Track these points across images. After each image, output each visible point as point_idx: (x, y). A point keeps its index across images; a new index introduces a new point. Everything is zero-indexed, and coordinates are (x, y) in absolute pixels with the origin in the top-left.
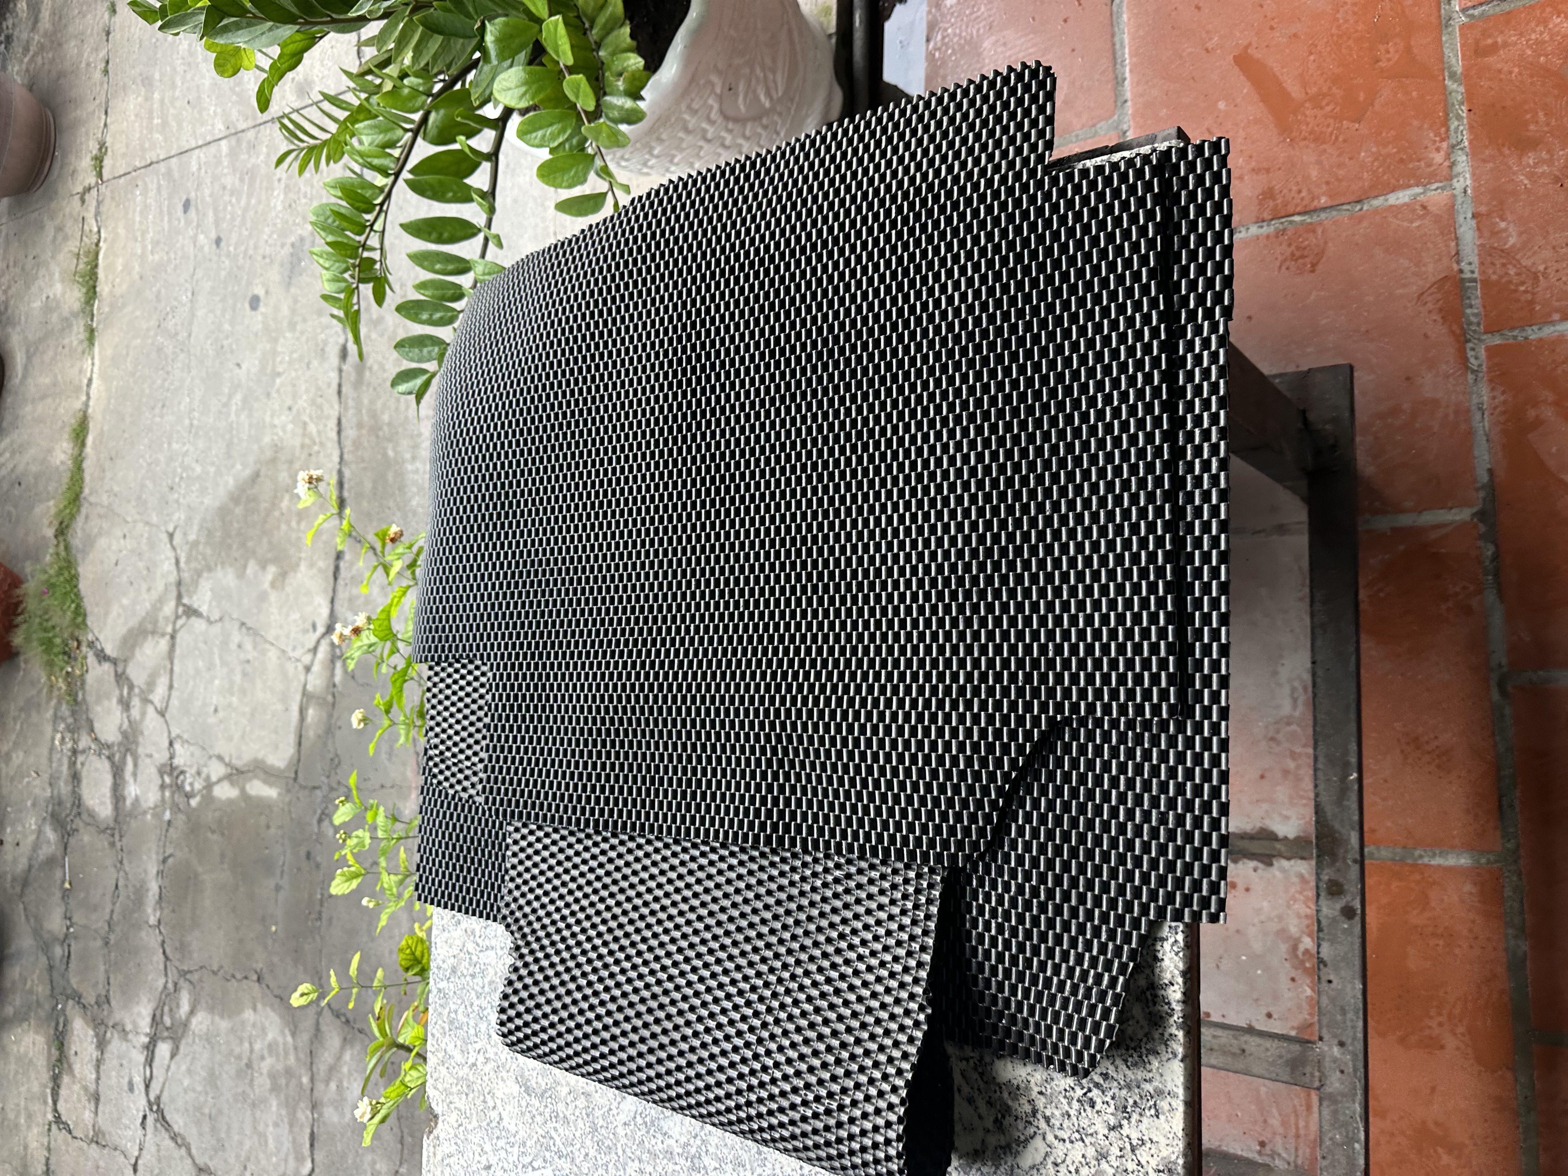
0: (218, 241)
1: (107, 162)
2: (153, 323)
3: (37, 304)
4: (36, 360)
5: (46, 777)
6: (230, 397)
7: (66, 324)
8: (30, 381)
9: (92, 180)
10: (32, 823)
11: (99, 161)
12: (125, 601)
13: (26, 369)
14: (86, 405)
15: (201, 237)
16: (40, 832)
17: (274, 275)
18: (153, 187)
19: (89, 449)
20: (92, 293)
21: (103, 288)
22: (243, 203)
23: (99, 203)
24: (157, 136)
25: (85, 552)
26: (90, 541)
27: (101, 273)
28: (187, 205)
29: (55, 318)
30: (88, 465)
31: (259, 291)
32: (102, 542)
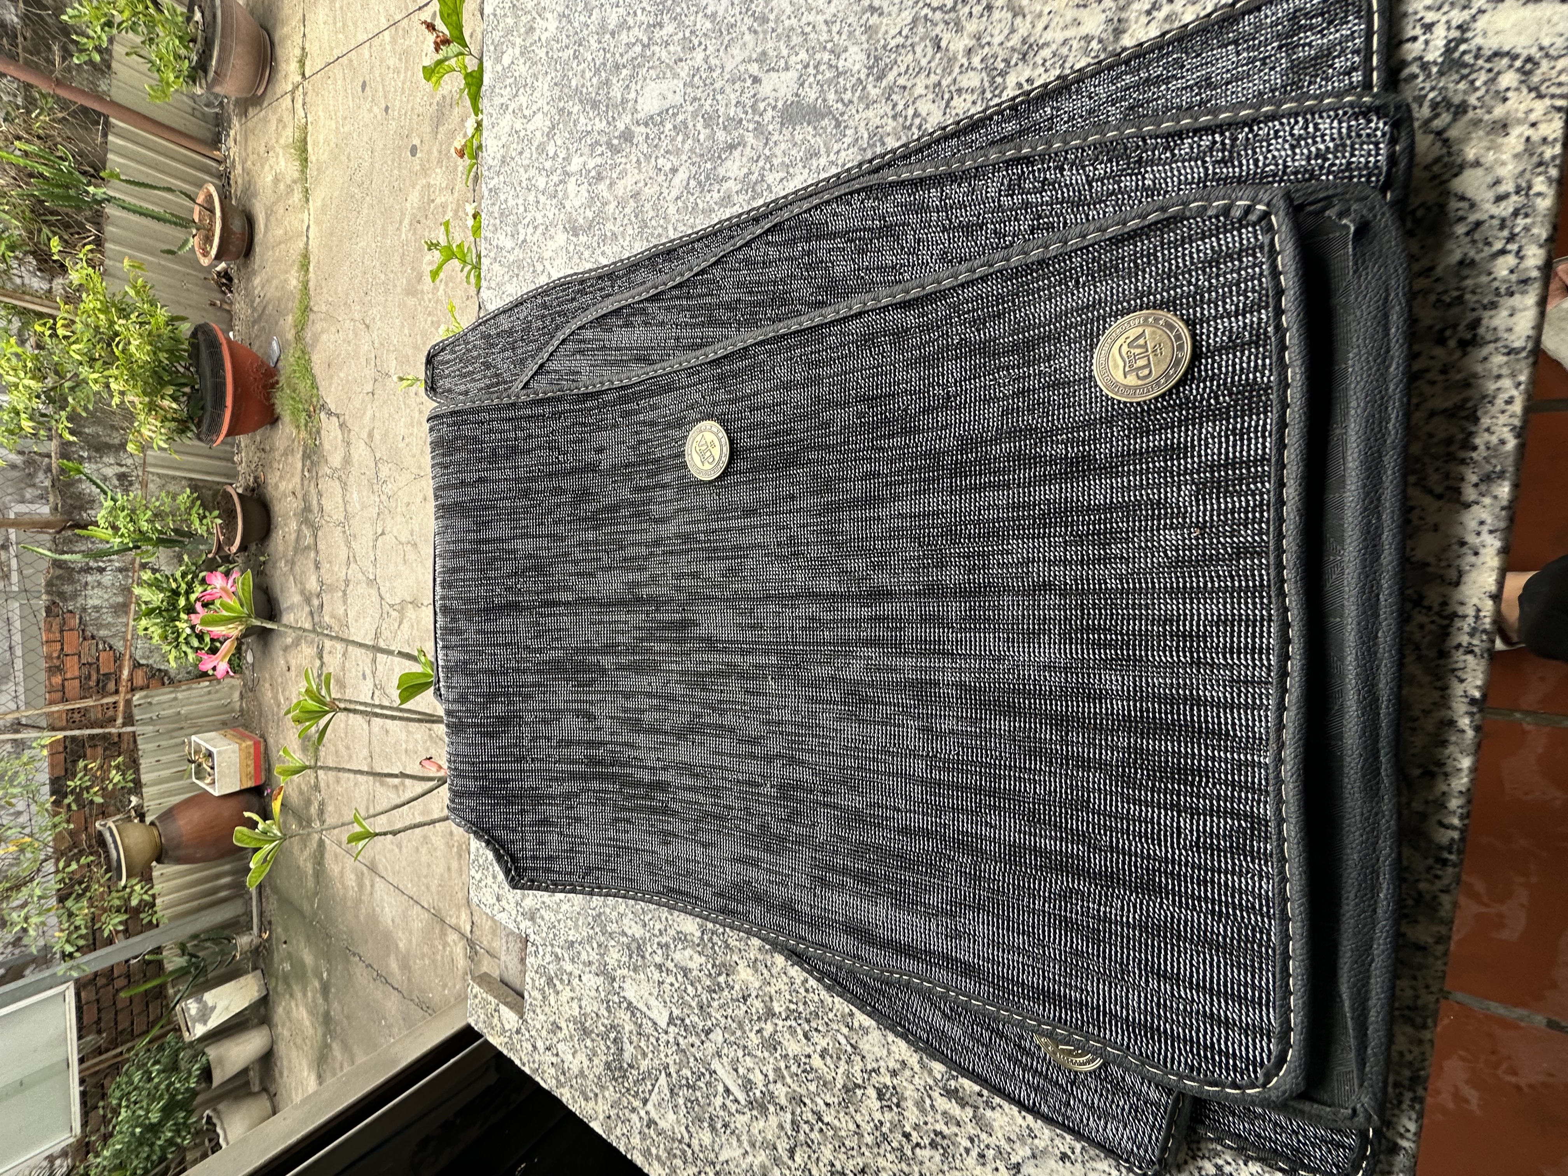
0: (387, 109)
1: (308, 63)
2: (347, 178)
3: (269, 179)
4: (272, 219)
5: (300, 496)
6: (401, 223)
7: (290, 189)
8: (270, 234)
9: (299, 78)
10: (294, 525)
11: (302, 63)
12: (342, 375)
13: (266, 226)
14: (307, 244)
15: (376, 109)
16: (299, 531)
17: (426, 128)
18: (340, 76)
19: (311, 275)
20: (305, 162)
21: (312, 157)
22: (402, 76)
23: (305, 94)
24: (341, 36)
25: (313, 346)
26: (316, 339)
27: (310, 148)
28: (364, 86)
29: (282, 186)
30: (311, 285)
31: (416, 141)
32: (324, 337)
